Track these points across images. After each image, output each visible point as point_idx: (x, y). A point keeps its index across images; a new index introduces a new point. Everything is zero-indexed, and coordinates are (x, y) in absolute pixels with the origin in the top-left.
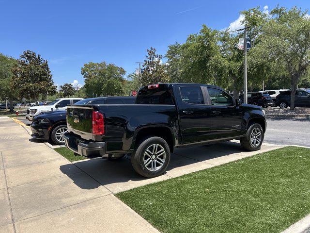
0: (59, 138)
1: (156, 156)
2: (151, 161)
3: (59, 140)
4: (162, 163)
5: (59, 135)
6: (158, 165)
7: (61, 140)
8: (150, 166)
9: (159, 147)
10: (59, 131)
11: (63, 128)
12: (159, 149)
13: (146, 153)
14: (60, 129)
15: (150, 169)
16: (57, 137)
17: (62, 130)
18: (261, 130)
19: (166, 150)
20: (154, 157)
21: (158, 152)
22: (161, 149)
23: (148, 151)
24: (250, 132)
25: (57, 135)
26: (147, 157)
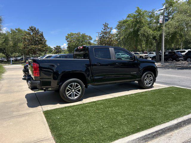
1: (75, 90)
2: (71, 93)
4: (79, 94)
6: (76, 95)
8: (70, 96)
9: (76, 85)
12: (77, 86)
13: (67, 88)
15: (70, 98)
18: (153, 76)
19: (81, 86)
20: (73, 90)
21: (76, 88)
22: (78, 86)
23: (69, 87)
24: (145, 77)
26: (68, 91)
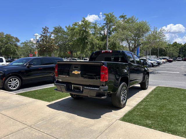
0: (10, 86)
1: (123, 95)
3: (10, 88)
5: (11, 84)
7: (12, 88)
8: (122, 101)
10: (11, 81)
11: (13, 79)
13: (121, 92)
14: (11, 80)
15: (122, 103)
16: (9, 85)
17: (13, 80)
19: (127, 91)
21: (124, 92)
22: (125, 90)
25: (9, 84)
